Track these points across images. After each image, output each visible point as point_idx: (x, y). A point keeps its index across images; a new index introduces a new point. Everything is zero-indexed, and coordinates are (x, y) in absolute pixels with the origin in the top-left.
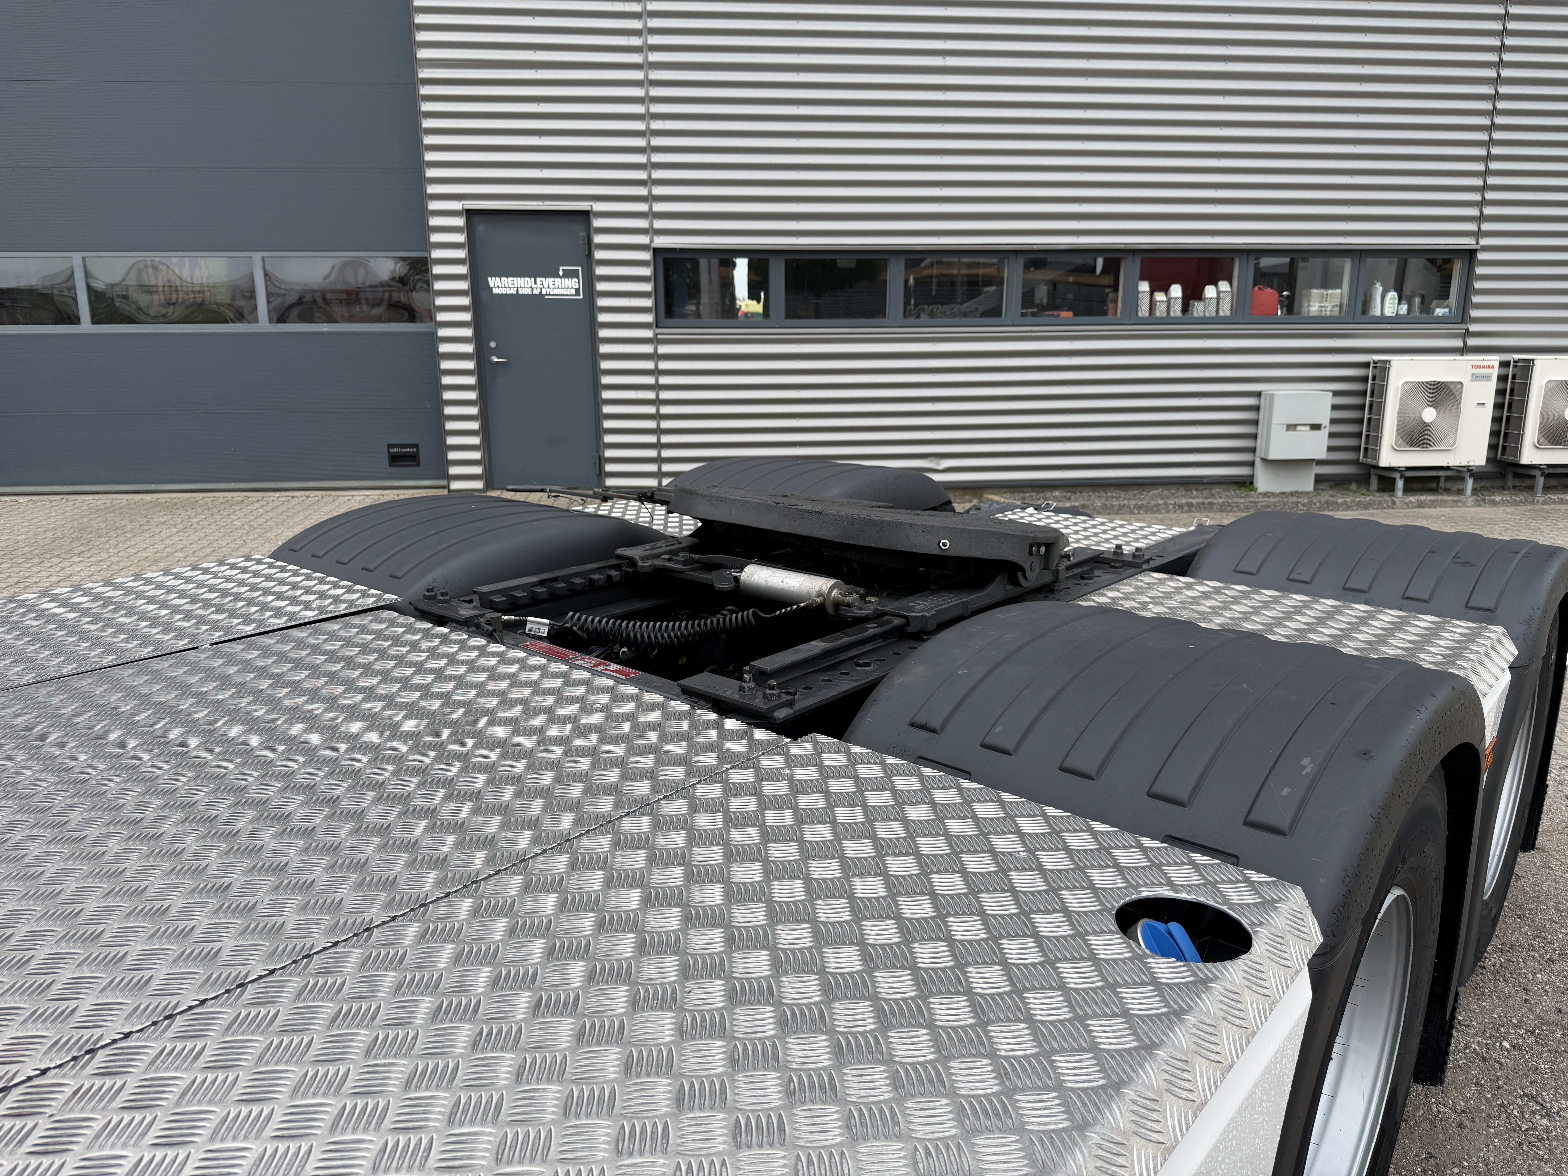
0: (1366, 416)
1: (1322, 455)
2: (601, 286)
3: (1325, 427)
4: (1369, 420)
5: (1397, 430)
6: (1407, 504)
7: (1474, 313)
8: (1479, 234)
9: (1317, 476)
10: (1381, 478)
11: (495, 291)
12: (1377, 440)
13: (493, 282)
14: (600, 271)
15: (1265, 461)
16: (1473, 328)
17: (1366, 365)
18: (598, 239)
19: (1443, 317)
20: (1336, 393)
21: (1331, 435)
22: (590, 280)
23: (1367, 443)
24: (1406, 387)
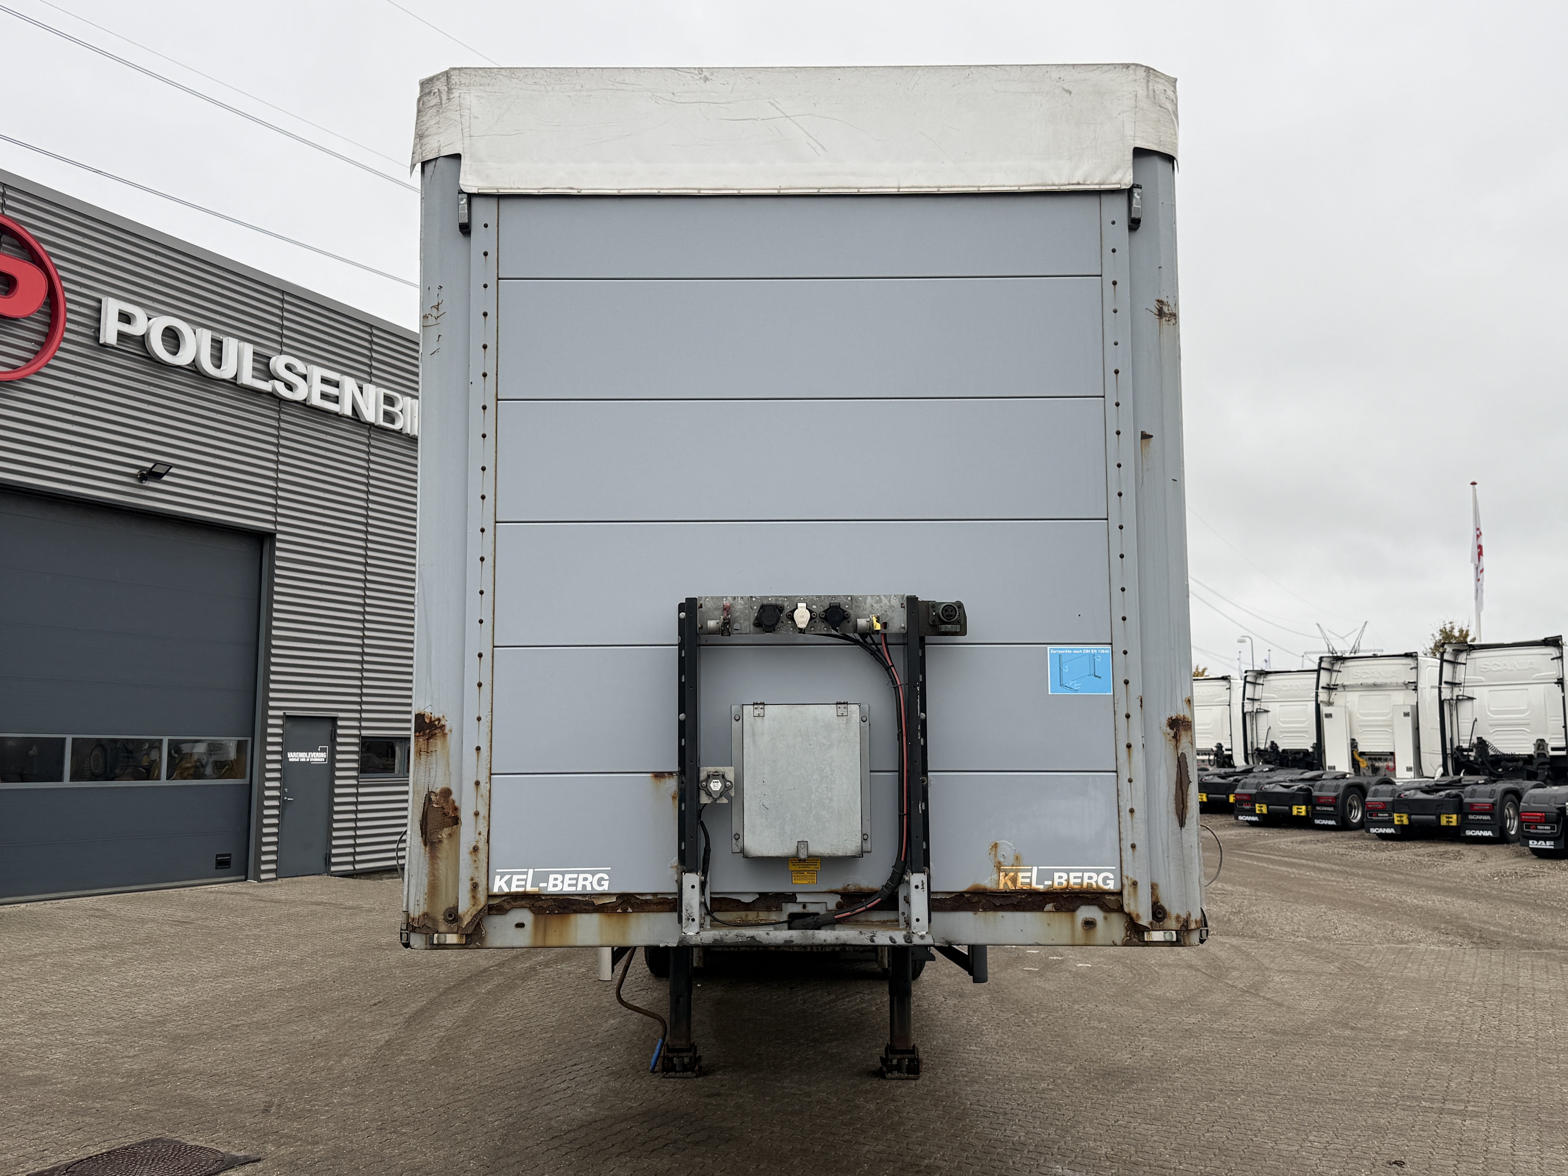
2: (338, 757)
11: (290, 760)
13: (290, 755)
14: (339, 748)
18: (339, 731)
22: (332, 753)
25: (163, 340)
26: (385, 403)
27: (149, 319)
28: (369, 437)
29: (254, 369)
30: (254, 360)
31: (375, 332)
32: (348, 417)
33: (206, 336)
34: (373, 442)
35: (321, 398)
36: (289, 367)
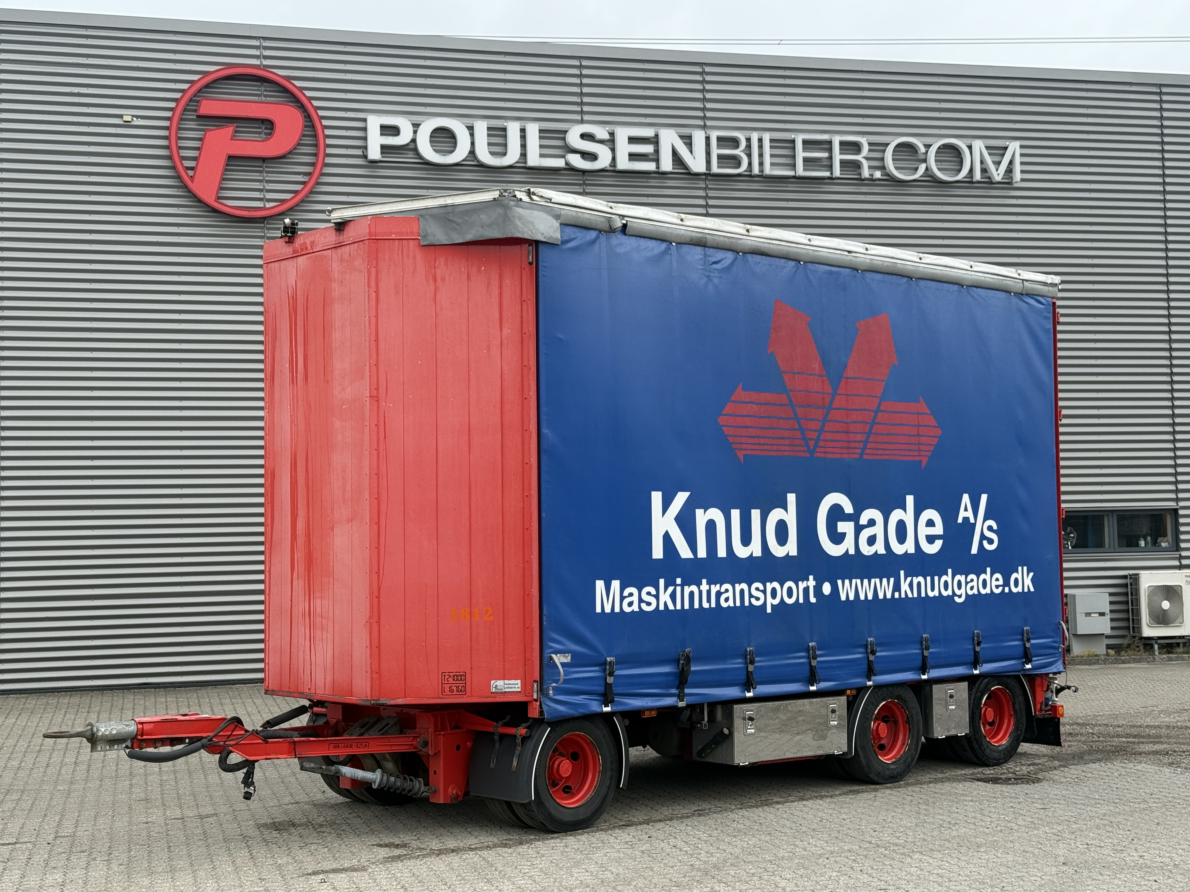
0: (1130, 607)
1: (1108, 631)
3: (1107, 614)
4: (1132, 609)
5: (1149, 614)
6: (1162, 659)
7: (1183, 545)
8: (1177, 500)
9: (1107, 645)
10: (1145, 645)
12: (1139, 621)
15: (1076, 635)
16: (1184, 554)
17: (1125, 577)
19: (1166, 548)
20: (1111, 594)
21: (1112, 620)
23: (1133, 623)
24: (1151, 589)
25: (431, 142)
26: (719, 147)
27: (416, 126)
28: (705, 189)
29: (541, 146)
30: (540, 138)
31: (708, 69)
32: (671, 173)
33: (481, 127)
34: (711, 193)
35: (630, 160)
36: (584, 136)
